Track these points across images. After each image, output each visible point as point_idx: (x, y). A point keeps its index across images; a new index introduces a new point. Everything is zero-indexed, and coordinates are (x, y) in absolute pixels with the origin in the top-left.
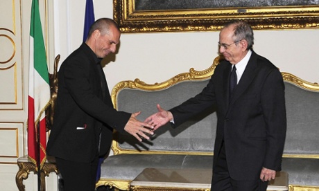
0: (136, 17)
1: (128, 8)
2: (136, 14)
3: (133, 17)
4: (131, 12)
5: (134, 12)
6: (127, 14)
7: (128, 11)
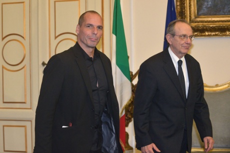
0: (198, 22)
1: (190, 14)
2: (198, 19)
3: (196, 22)
4: (193, 17)
5: (196, 18)
6: (190, 19)
7: (190, 16)
